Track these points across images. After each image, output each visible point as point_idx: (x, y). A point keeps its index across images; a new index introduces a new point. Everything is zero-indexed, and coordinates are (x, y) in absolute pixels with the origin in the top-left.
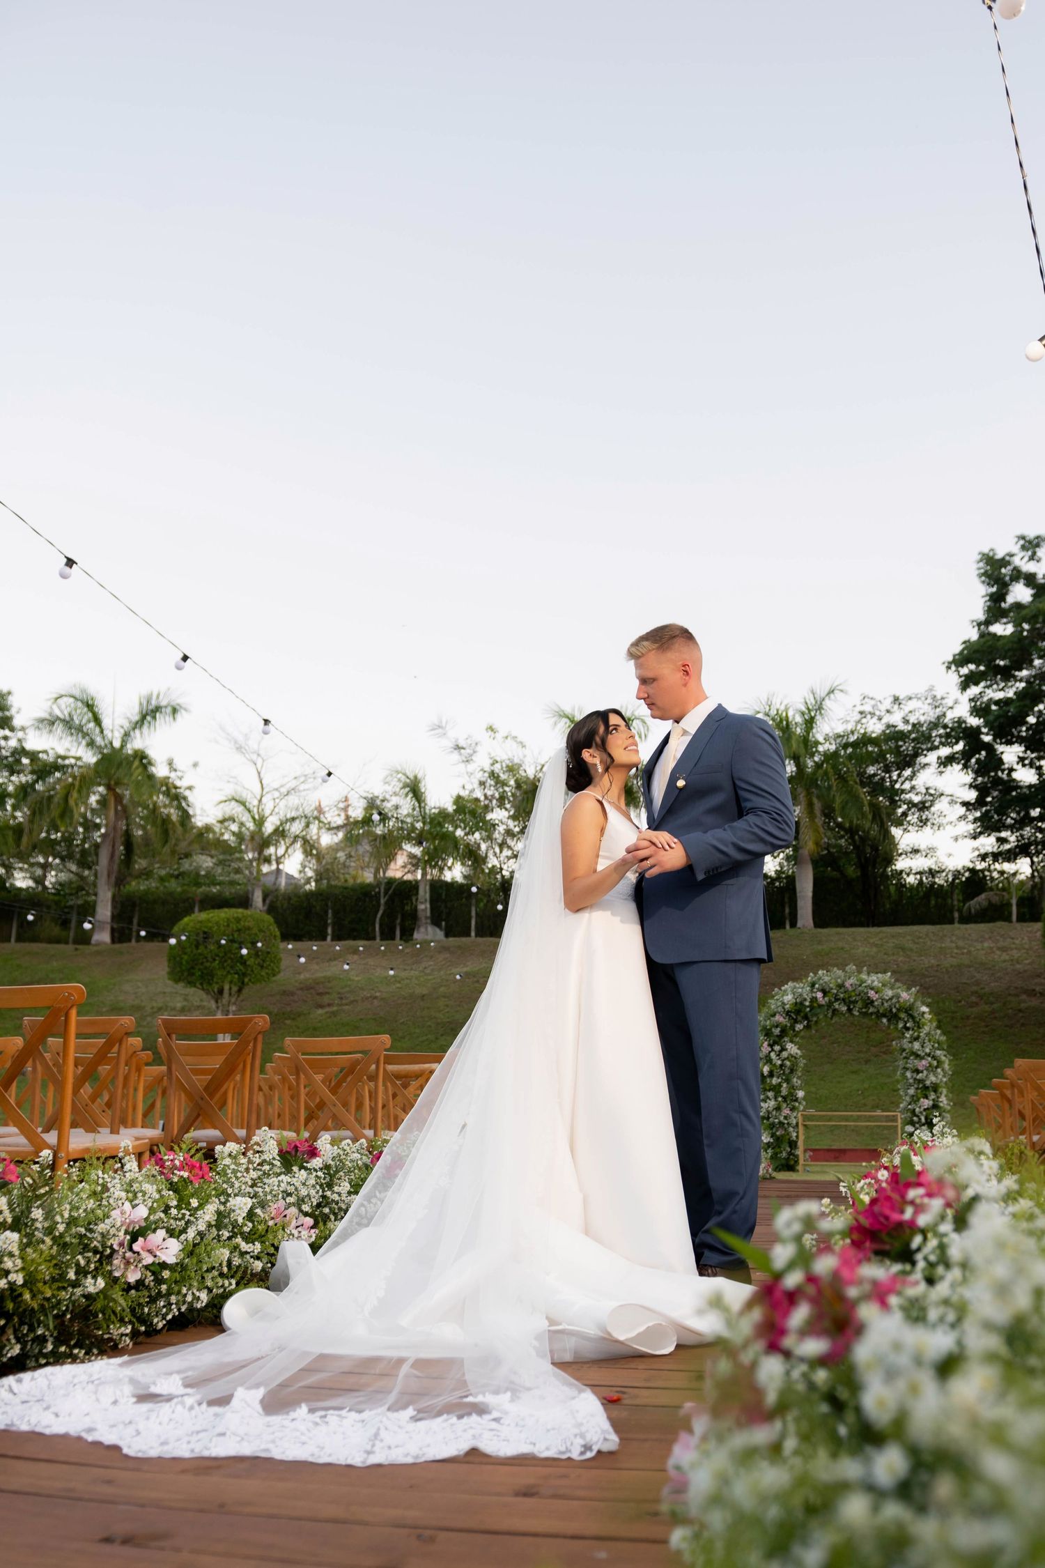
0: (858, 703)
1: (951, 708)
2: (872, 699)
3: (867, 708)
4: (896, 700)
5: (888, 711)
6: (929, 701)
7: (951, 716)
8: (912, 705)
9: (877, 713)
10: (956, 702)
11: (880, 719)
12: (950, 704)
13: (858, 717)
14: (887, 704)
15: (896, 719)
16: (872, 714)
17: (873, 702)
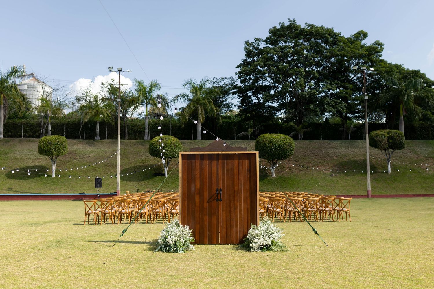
0: (213, 79)
1: (236, 81)
2: (216, 78)
3: (215, 80)
4: (222, 79)
5: (220, 81)
6: (231, 80)
7: (236, 83)
8: (226, 80)
9: (217, 82)
10: (237, 80)
11: (218, 83)
12: (236, 80)
13: (212, 83)
14: (220, 80)
15: (222, 84)
16: (216, 82)
17: (216, 79)
